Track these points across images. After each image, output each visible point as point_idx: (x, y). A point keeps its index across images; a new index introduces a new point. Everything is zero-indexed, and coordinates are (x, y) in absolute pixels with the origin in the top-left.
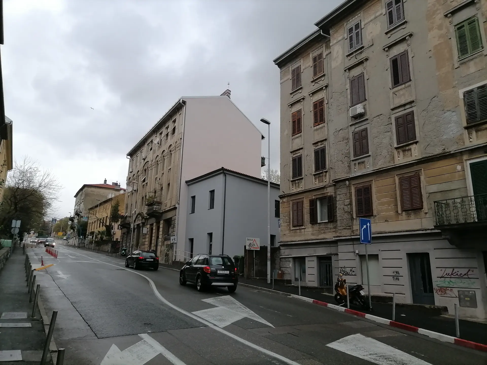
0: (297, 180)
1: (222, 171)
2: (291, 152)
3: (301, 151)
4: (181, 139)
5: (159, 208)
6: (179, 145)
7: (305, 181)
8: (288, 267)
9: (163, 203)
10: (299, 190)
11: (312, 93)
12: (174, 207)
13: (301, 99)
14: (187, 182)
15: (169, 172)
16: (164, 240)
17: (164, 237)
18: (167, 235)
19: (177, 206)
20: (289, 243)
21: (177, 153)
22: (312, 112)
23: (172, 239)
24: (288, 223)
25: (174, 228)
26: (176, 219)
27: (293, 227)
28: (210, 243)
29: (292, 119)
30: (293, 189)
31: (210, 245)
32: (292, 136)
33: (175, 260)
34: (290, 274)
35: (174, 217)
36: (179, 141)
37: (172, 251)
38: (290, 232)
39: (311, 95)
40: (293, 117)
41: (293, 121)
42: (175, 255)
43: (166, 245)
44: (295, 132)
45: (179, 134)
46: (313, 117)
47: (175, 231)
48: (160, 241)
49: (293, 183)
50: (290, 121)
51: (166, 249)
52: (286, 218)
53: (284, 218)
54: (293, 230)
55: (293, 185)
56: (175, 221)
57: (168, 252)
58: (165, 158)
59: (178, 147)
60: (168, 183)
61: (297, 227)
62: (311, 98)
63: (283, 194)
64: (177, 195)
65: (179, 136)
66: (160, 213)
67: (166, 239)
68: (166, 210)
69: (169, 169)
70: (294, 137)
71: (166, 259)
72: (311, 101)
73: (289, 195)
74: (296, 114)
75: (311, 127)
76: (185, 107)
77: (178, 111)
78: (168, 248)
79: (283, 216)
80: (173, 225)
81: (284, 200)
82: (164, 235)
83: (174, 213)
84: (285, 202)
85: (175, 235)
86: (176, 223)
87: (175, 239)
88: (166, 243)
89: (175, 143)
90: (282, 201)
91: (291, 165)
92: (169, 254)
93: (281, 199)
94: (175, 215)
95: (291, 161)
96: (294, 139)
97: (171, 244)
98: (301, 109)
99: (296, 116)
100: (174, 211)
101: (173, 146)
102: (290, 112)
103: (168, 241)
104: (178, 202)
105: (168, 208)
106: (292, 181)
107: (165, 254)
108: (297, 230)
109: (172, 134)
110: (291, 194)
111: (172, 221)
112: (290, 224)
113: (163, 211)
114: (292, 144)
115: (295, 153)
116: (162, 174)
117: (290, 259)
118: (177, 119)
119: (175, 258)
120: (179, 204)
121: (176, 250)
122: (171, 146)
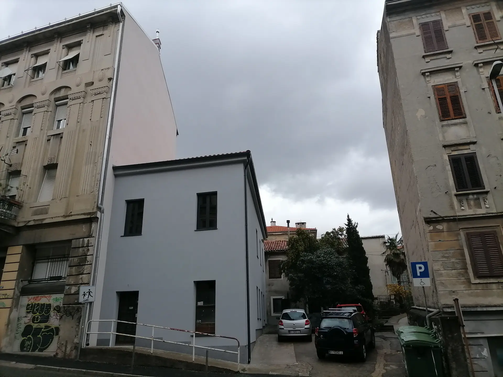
0: (473, 194)
1: (246, 158)
2: (445, 146)
3: (472, 146)
4: (110, 79)
5: (13, 216)
6: (103, 89)
7: (493, 197)
8: (478, 356)
10: (481, 211)
11: (483, 63)
12: (89, 216)
13: (457, 67)
14: (115, 169)
15: (49, 140)
16: (19, 294)
17: (21, 285)
18: (26, 283)
19: (99, 215)
20: (479, 309)
21: (98, 104)
22: (487, 90)
23: (84, 292)
24: (461, 270)
25: (83, 265)
26: (93, 246)
27: (477, 278)
28: (197, 304)
29: (434, 94)
30: (462, 208)
31: (198, 308)
32: (442, 121)
33: (88, 345)
34: (487, 371)
35: (83, 241)
36: (105, 83)
37: (78, 323)
38: (470, 287)
39: (480, 65)
40: (437, 91)
41: (439, 97)
42: (87, 334)
43: (28, 305)
44: (449, 116)
45: (103, 70)
46: (493, 97)
47: (90, 273)
48: (6, 295)
49: (459, 198)
50: (430, 97)
51: (30, 315)
52: (453, 260)
53: (446, 260)
54: (479, 283)
55: (460, 202)
56: (88, 250)
57: (39, 325)
58: (36, 110)
59: (98, 94)
60: (46, 164)
61: (488, 278)
62: (481, 70)
63: (433, 215)
64: (97, 192)
65: (98, 74)
66: (14, 227)
67: (24, 292)
68: (45, 222)
69: (54, 135)
70: (447, 123)
71: (28, 343)
72: (481, 74)
73: (458, 218)
74: (443, 87)
75: (489, 113)
76: (122, 23)
77: (91, 28)
78: (38, 314)
79: (443, 257)
80: (76, 259)
81: (439, 227)
82: (20, 280)
83: (84, 230)
84: (442, 231)
85: (89, 283)
86: (92, 255)
87: (89, 292)
88: (25, 300)
89: (83, 85)
90: (431, 228)
91: (449, 167)
92: (42, 328)
93: (428, 226)
94: (90, 236)
95: (447, 160)
96: (448, 125)
97: (70, 304)
98: (457, 82)
99: (444, 90)
100: (84, 226)
101: (75, 89)
102: (426, 82)
103: (41, 297)
104: (97, 206)
105: (54, 217)
106: (456, 195)
107: (22, 329)
108: (491, 285)
109: (61, 69)
110: (463, 217)
111: (72, 248)
112: (467, 272)
113: (27, 224)
114: (444, 133)
115: (456, 149)
116: (17, 143)
117: (481, 342)
118: (88, 42)
119: (87, 341)
120: (103, 212)
121: (91, 321)
122: (63, 90)
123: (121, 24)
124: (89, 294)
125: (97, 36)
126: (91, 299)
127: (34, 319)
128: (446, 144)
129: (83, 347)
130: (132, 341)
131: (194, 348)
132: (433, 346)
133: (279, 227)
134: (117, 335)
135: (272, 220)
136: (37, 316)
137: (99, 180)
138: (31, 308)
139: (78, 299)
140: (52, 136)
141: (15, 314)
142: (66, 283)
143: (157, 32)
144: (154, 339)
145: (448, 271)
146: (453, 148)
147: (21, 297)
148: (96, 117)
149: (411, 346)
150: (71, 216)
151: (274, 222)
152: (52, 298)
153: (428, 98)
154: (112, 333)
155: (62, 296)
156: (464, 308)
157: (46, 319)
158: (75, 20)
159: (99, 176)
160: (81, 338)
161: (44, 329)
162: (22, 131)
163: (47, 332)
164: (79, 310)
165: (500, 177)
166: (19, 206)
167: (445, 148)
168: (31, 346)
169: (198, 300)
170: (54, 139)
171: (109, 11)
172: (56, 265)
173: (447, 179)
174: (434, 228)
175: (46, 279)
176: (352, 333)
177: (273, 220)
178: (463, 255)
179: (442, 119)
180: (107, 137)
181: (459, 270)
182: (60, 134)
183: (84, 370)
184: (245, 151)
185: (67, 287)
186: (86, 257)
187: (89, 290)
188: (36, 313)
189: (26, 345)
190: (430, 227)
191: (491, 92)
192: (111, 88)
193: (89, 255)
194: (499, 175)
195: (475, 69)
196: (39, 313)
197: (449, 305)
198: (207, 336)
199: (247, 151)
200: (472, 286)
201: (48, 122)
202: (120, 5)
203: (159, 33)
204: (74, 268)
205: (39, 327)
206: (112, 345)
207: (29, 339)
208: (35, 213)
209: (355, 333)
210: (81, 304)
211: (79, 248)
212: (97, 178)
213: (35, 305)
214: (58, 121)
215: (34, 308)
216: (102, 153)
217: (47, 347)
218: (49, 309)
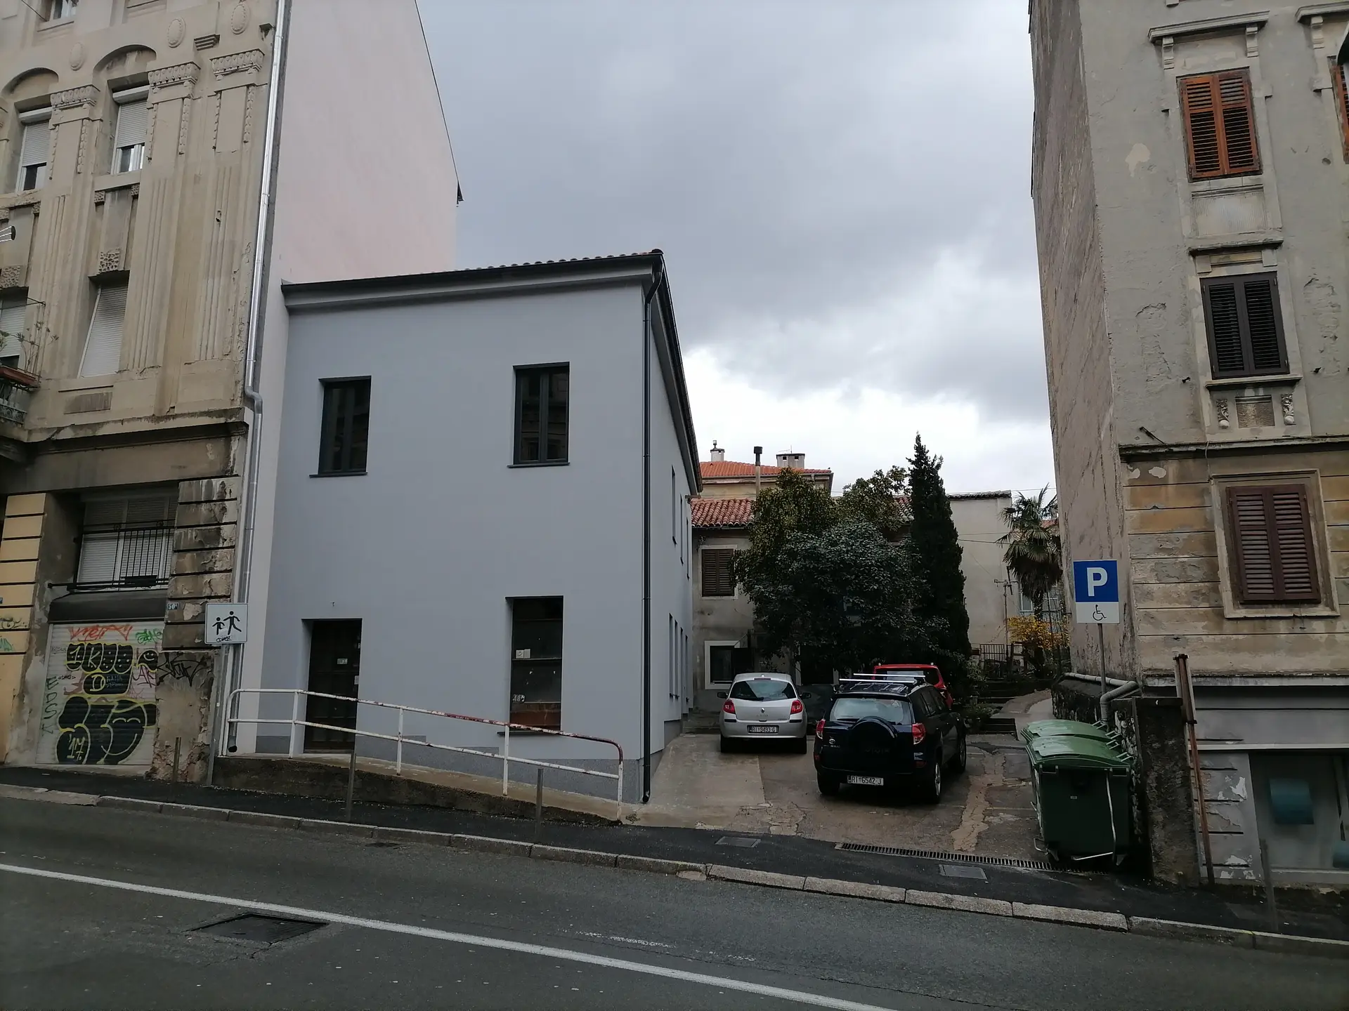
0: (1256, 385)
1: (649, 271)
2: (1194, 253)
3: (1267, 255)
4: (266, 29)
5: (15, 413)
6: (247, 59)
7: (1309, 396)
8: (1221, 797)
9: (48, 388)
10: (1273, 433)
11: (1324, 15)
12: (222, 420)
13: (1251, 24)
14: (289, 290)
15: (100, 204)
16: (45, 620)
17: (49, 596)
18: (62, 591)
19: (248, 416)
20: (1237, 683)
21: (235, 101)
22: (1328, 94)
23: (218, 619)
24: (1202, 584)
25: (210, 549)
26: (236, 499)
27: (1241, 604)
28: (514, 655)
29: (1181, 101)
30: (1224, 423)
31: (517, 666)
32: (1194, 179)
33: (233, 749)
34: (1242, 833)
35: (210, 486)
36: (252, 38)
37: (205, 695)
38: (1219, 625)
39: (1315, 21)
40: (1189, 94)
41: (1194, 112)
42: (230, 723)
43: (72, 648)
44: (1215, 166)
46: (1340, 118)
47: (230, 571)
48: (11, 620)
49: (1218, 395)
50: (1168, 110)
51: (79, 674)
52: (1184, 558)
53: (1166, 556)
54: (1245, 618)
55: (1220, 405)
56: (224, 509)
57: (104, 698)
58: (57, 116)
59: (233, 72)
60: (95, 271)
61: (1270, 606)
62: (1317, 35)
63: (1143, 441)
64: (243, 356)
65: (232, 13)
66: (18, 443)
67: (59, 614)
68: (102, 432)
69: (113, 190)
70: (1208, 188)
71: (75, 742)
72: (1315, 46)
73: (1208, 450)
74: (1208, 83)
75: (1327, 161)
78: (98, 670)
79: (1161, 550)
80: (192, 534)
81: (1157, 471)
82: (47, 583)
83: (211, 457)
84: (1163, 483)
85: (229, 597)
86: (235, 523)
87: (232, 619)
88: (63, 635)
89: (188, 45)
90: (1136, 473)
91: (1199, 312)
92: (112, 707)
93: (1129, 467)
94: (227, 473)
95: (1197, 292)
96: (1211, 194)
97: (182, 648)
98: (1248, 67)
99: (1209, 91)
100: (209, 446)
101: (165, 57)
102: (1161, 66)
103: (103, 627)
104: (244, 392)
105: (128, 420)
106: (1211, 388)
107: (60, 708)
108: (1275, 623)
110: (1222, 447)
111: (181, 503)
112: (1216, 590)
113: (54, 438)
114: (1195, 213)
115: (1222, 261)
116: (11, 209)
117: (1233, 761)
119: (231, 741)
120: (260, 410)
121: (239, 692)
122: (132, 58)
124: (232, 623)
126: (236, 637)
127: (88, 684)
128: (1199, 246)
129: (220, 754)
130: (347, 743)
131: (506, 762)
132: (1111, 770)
133: (732, 464)
134: (307, 726)
135: (715, 444)
136: (96, 676)
137: (245, 321)
138: (79, 656)
139: (203, 635)
140: (107, 191)
141: (37, 670)
142: (170, 594)
144: (404, 740)
145: (1168, 585)
146: (1215, 259)
147: (51, 626)
148: (229, 141)
149: (1057, 767)
150: (175, 417)
151: (720, 452)
152: (133, 632)
153: (1164, 113)
154: (295, 722)
155: (160, 626)
156: (1199, 679)
157: (121, 684)
159: (245, 309)
160: (215, 733)
161: (119, 708)
162: (22, 175)
163: (127, 715)
164: (205, 663)
165: (1332, 342)
166: (30, 386)
167: (1194, 257)
168: (85, 748)
169: (517, 643)
170: (115, 202)
172: (139, 547)
173: (1189, 343)
174: (1144, 474)
175: (113, 582)
176: (909, 736)
177: (718, 447)
178: (1211, 545)
179: (1194, 174)
180: (264, 199)
181: (1196, 585)
182: (129, 187)
183: (227, 811)
184: (648, 250)
185: (172, 605)
186: (220, 529)
187: (232, 613)
188: (94, 669)
189: (72, 746)
190: (1132, 471)
191: (1338, 101)
192: (268, 54)
193: (226, 524)
194: (1332, 335)
195: (1300, 31)
196: (103, 668)
197: (1161, 670)
198: (541, 734)
199: (654, 251)
200: (1227, 625)
201: (93, 152)
204: (189, 555)
205: (104, 702)
206: (295, 750)
207: (80, 733)
208: (75, 408)
209: (917, 734)
210: (210, 647)
211: (200, 503)
212: (238, 316)
213: (89, 649)
214: (124, 149)
215: (88, 654)
216: (252, 246)
217: (129, 752)
218: (126, 658)
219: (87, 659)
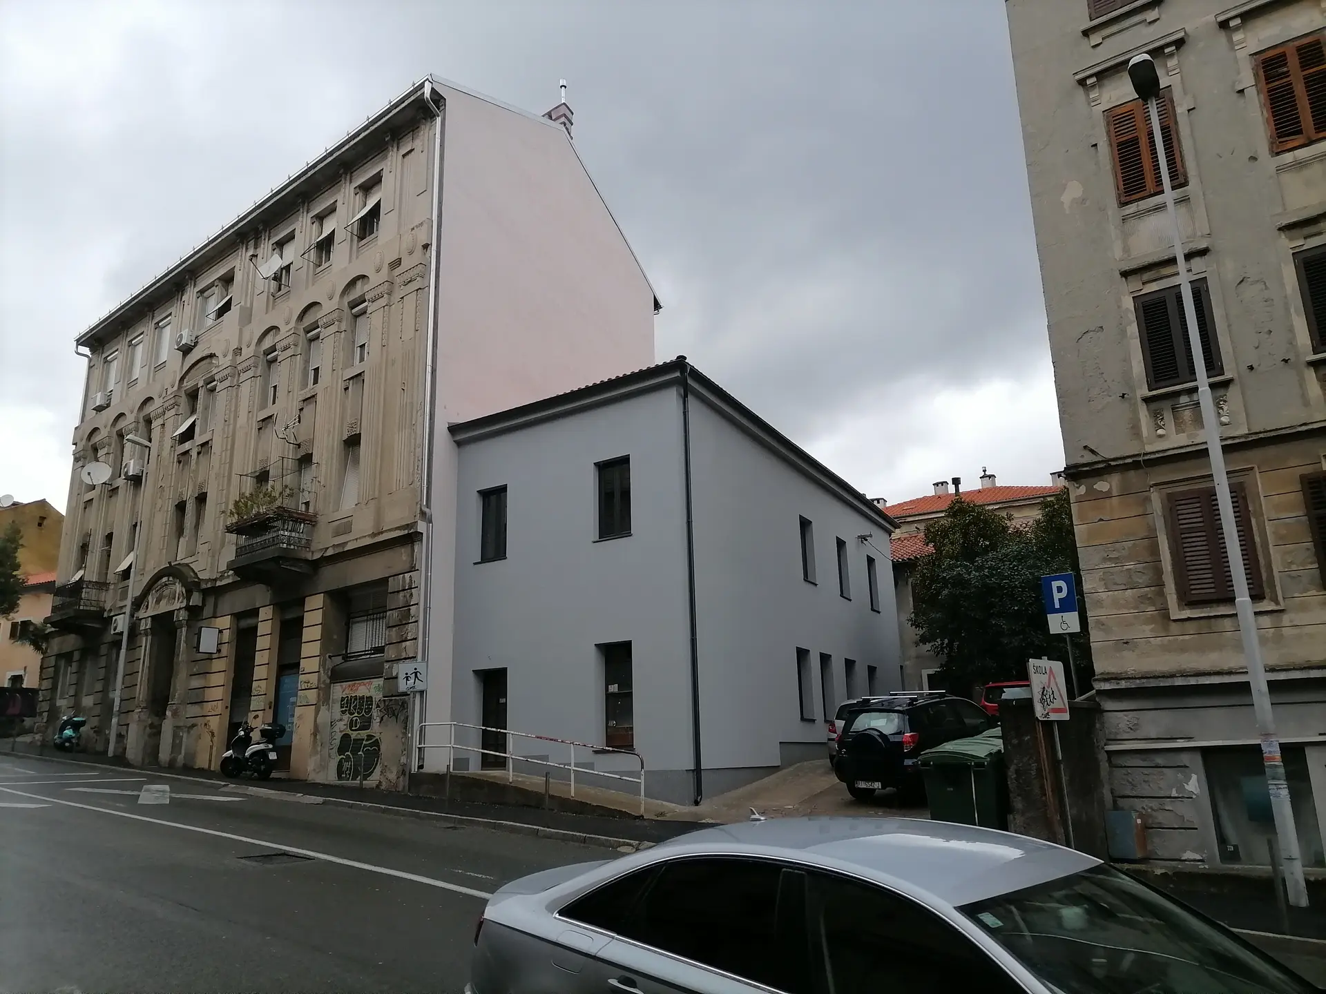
0: (1190, 391)
1: (678, 374)
2: (1125, 274)
3: (1198, 262)
4: (426, 246)
5: (303, 541)
6: (416, 271)
7: (1243, 394)
8: (1174, 794)
9: (322, 520)
11: (1242, 15)
12: (406, 532)
13: (1168, 45)
14: (454, 429)
15: (346, 389)
16: (328, 681)
17: (329, 665)
18: (339, 660)
19: (421, 527)
20: (1179, 682)
21: (410, 301)
22: (1252, 93)
23: (407, 674)
24: (1148, 589)
25: (406, 624)
26: (417, 587)
27: (1186, 605)
28: (607, 689)
29: (1108, 132)
30: (1160, 432)
31: (609, 697)
32: (1123, 204)
33: (421, 767)
34: (1196, 829)
35: (404, 577)
36: (418, 256)
37: (404, 728)
38: (1166, 628)
39: (1232, 24)
40: (1115, 125)
41: (1121, 140)
42: (419, 748)
43: (343, 699)
44: (1142, 187)
45: (413, 229)
46: (1265, 112)
47: (416, 639)
48: (309, 682)
49: (1154, 406)
50: (1096, 145)
51: (346, 717)
52: (1130, 565)
53: (1113, 565)
54: (1189, 619)
55: (1156, 415)
56: (411, 595)
57: (359, 734)
58: (324, 333)
59: (410, 281)
60: (345, 437)
61: (1214, 605)
62: (1237, 37)
63: (1089, 458)
64: (419, 483)
65: (407, 239)
66: (306, 561)
67: (337, 676)
68: (349, 547)
69: (352, 378)
70: (1136, 210)
71: (346, 765)
72: (1237, 48)
73: (1144, 460)
74: (1132, 110)
75: (1253, 159)
76: (440, 118)
77: (393, 139)
78: (356, 714)
79: (1106, 559)
80: (395, 614)
81: (1102, 486)
82: (327, 656)
83: (404, 558)
84: (1108, 495)
85: (415, 657)
86: (417, 604)
87: (416, 673)
88: (339, 691)
89: (385, 269)
90: (1082, 490)
91: (1133, 329)
92: (363, 739)
93: (1076, 485)
94: (413, 569)
95: (1131, 311)
96: (1138, 215)
97: (392, 696)
98: (1170, 86)
99: (1134, 118)
100: (403, 550)
101: (375, 279)
102: (1089, 104)
103: (358, 684)
104: (421, 509)
105: (360, 538)
106: (1147, 400)
107: (337, 742)
108: (1220, 621)
109: (355, 238)
110: (1157, 455)
111: (390, 593)
112: (1161, 594)
113: (324, 555)
114: (1125, 236)
115: (1153, 277)
116: (304, 401)
117: (1185, 759)
118: (390, 172)
119: (421, 761)
120: (430, 521)
121: (425, 725)
122: (359, 283)
123: (439, 120)
124: (416, 676)
125: (404, 156)
126: (420, 686)
127: (351, 724)
128: (1126, 268)
129: (413, 770)
133: (1001, 488)
134: (483, 753)
135: (985, 471)
136: (355, 718)
137: (420, 459)
138: (348, 704)
139: (397, 686)
140: (349, 379)
141: (324, 716)
142: (386, 658)
143: (561, 87)
144: (513, 757)
145: (1116, 592)
146: (1146, 276)
147: (332, 685)
148: (409, 333)
150: (382, 533)
151: (990, 478)
152: (373, 686)
153: (1093, 148)
155: (380, 682)
156: (1145, 681)
157: (366, 725)
158: (364, 132)
159: (420, 449)
160: (409, 756)
161: (367, 740)
162: (312, 374)
163: (371, 745)
164: (404, 705)
165: (1267, 336)
166: (310, 520)
167: (1126, 278)
168: (351, 769)
169: (608, 682)
170: (355, 386)
171: (412, 98)
172: (381, 623)
173: (1127, 360)
174: (1090, 490)
175: (365, 651)
176: (900, 745)
178: (1154, 550)
179: (1123, 199)
180: (429, 369)
181: (1142, 590)
182: (360, 374)
184: (674, 358)
185: (387, 666)
186: (410, 609)
187: (416, 669)
188: (354, 713)
189: (344, 769)
190: (1078, 488)
191: (1262, 96)
192: (428, 265)
193: (412, 605)
194: (1266, 330)
195: (1222, 37)
196: (358, 713)
197: (1113, 673)
198: (613, 752)
199: (678, 357)
200: (1173, 625)
201: (342, 353)
202: (429, 81)
203: (565, 87)
204: (394, 629)
205: (359, 737)
207: (348, 758)
208: (337, 533)
209: (909, 742)
210: (405, 694)
211: (398, 592)
212: (417, 455)
213: (351, 699)
214: (360, 346)
215: (351, 704)
216: (423, 404)
217: (372, 772)
218: (370, 705)
219: (350, 706)
